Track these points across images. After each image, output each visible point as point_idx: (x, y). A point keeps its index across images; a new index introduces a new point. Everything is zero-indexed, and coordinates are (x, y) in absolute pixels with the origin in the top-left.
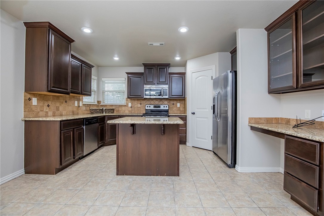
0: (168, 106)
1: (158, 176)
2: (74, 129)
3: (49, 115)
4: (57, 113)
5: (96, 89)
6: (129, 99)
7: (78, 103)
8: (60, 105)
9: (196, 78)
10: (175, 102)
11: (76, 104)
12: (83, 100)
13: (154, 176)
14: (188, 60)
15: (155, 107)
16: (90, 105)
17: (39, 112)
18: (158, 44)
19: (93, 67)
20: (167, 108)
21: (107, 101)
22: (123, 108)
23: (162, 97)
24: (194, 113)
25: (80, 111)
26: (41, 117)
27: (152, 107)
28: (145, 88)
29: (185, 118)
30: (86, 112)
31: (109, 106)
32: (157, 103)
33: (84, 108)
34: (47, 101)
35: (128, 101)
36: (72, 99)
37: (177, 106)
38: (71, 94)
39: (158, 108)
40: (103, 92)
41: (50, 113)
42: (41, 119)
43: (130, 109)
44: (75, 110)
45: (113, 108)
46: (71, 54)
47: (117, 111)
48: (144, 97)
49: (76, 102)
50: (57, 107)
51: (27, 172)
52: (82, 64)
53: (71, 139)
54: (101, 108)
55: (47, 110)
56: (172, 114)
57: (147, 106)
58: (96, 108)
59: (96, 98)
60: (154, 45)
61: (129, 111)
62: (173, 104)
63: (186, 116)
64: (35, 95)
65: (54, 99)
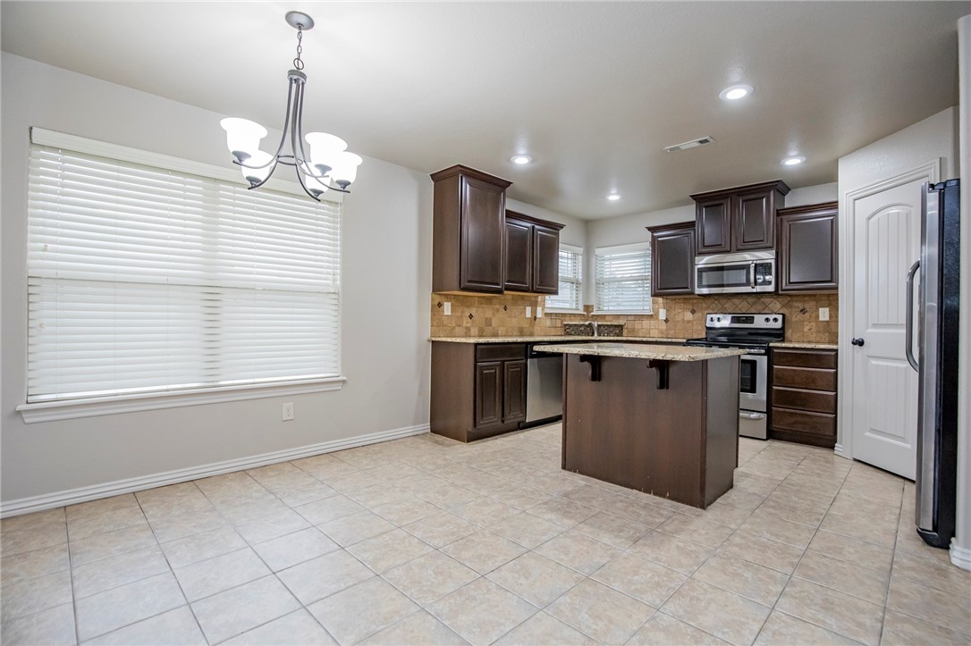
0: (780, 317)
1: (648, 495)
2: (503, 362)
3: (472, 334)
4: (488, 330)
5: (580, 278)
6: (660, 300)
7: (534, 312)
8: (493, 314)
9: (869, 219)
10: (809, 305)
11: (528, 314)
12: (544, 305)
13: (640, 490)
14: (842, 156)
15: (735, 320)
16: (564, 315)
17: (454, 328)
18: (694, 143)
19: (562, 227)
20: (778, 325)
21: (609, 306)
22: (646, 323)
23: (754, 290)
24: (861, 343)
25: (537, 329)
26: (459, 337)
27: (726, 322)
28: (699, 266)
29: (833, 359)
30: (553, 331)
31: (611, 318)
32: (743, 306)
33: (548, 323)
34: (468, 307)
35: (657, 303)
36: (520, 302)
37: (818, 316)
38: (506, 292)
39: (744, 322)
40: (597, 283)
41: (474, 331)
42: (458, 340)
43: (663, 326)
44: (526, 325)
45: (621, 322)
46: (507, 211)
47: (629, 332)
48: (696, 293)
49: (528, 310)
50: (486, 319)
51: (434, 431)
52: (533, 227)
53: (497, 381)
54: (587, 323)
55: (469, 325)
56: (798, 342)
57: (709, 317)
58: (578, 323)
59: (581, 298)
60: (683, 148)
61: (662, 333)
62: (803, 311)
63: (837, 350)
64: (448, 297)
65: (482, 304)
